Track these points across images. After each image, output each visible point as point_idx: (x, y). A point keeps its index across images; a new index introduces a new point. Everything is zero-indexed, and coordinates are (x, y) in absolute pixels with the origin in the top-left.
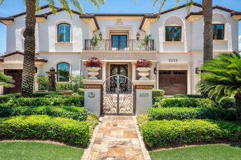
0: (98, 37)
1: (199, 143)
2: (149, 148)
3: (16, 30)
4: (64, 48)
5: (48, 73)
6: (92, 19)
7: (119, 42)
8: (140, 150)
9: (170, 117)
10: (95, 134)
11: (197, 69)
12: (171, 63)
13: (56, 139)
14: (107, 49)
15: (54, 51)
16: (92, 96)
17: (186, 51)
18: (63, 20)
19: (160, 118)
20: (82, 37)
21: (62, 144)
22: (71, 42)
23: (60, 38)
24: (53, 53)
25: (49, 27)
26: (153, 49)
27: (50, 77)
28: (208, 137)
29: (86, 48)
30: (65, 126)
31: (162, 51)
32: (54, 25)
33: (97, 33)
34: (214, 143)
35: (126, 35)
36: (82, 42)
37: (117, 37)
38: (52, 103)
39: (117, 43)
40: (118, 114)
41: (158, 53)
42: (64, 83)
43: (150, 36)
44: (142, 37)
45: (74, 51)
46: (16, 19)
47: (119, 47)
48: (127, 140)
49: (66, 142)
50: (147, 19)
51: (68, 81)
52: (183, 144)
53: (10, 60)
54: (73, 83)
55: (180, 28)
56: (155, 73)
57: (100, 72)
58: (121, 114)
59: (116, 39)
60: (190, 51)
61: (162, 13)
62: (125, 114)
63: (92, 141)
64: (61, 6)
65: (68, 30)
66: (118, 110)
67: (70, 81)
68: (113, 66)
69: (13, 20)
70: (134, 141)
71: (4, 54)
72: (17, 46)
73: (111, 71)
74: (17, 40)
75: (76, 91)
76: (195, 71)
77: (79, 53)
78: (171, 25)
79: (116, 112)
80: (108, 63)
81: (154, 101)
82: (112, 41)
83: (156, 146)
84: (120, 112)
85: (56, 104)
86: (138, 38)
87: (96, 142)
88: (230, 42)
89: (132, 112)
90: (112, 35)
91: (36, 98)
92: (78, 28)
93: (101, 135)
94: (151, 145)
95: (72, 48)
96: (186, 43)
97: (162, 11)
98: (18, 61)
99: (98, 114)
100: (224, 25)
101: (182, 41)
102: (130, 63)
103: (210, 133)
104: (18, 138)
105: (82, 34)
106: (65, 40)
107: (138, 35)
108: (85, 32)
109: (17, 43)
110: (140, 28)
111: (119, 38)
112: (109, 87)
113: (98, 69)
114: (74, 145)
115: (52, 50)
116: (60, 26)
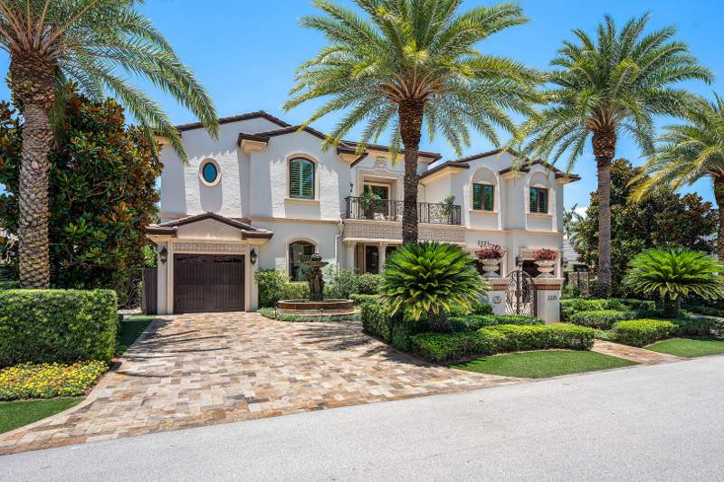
4: (302, 211)
11: (517, 258)
15: (284, 217)
17: (500, 229)
18: (300, 152)
20: (337, 191)
22: (316, 199)
23: (293, 192)
24: (280, 220)
25: (272, 163)
26: (459, 222)
29: (347, 214)
31: (468, 226)
32: (282, 160)
35: (386, 188)
36: (338, 201)
41: (464, 229)
45: (323, 219)
50: (448, 168)
53: (192, 232)
55: (493, 187)
60: (506, 229)
61: (468, 160)
72: (187, 198)
76: (514, 263)
77: (334, 222)
78: (480, 182)
92: (330, 172)
95: (319, 213)
98: (212, 235)
100: (547, 190)
101: (495, 211)
105: (337, 184)
106: (301, 193)
115: (279, 213)
116: (293, 164)
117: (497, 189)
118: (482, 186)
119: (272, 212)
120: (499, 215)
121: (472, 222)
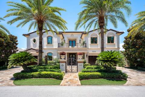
0: (64, 42)
1: (95, 79)
2: (80, 80)
3: (31, 39)
4: (50, 47)
5: (45, 57)
6: (61, 35)
7: (72, 44)
8: (78, 81)
9: (88, 72)
10: (64, 77)
12: (93, 53)
13: (53, 78)
14: (68, 47)
16: (63, 65)
17: (99, 48)
18: (49, 35)
19: (85, 72)
20: (57, 42)
21: (55, 79)
23: (48, 43)
24: (46, 49)
25: (44, 38)
26: (86, 47)
27: (45, 59)
28: (97, 77)
29: (59, 47)
30: (56, 74)
31: (89, 48)
32: (46, 37)
33: (63, 40)
34: (99, 78)
35: (75, 41)
36: (57, 44)
37: (71, 41)
38: (49, 68)
39: (71, 45)
40: (72, 72)
41: (88, 48)
42: (50, 61)
43: (85, 41)
44: (82, 42)
45: (54, 48)
46: (30, 34)
47: (72, 46)
48: (74, 78)
49: (56, 79)
50: (83, 35)
51: (52, 60)
52: (90, 79)
54: (54, 61)
56: (87, 57)
57: (65, 57)
58: (73, 72)
59: (71, 43)
61: (89, 32)
62: (74, 72)
63: (64, 79)
64: (48, 29)
65: (52, 40)
66: (72, 71)
67: (53, 60)
68: (70, 54)
69: (29, 35)
70: (76, 79)
71: (26, 50)
73: (69, 56)
74: (31, 43)
75: (55, 64)
77: (56, 49)
78: (93, 37)
79: (71, 71)
80: (68, 53)
81: (84, 67)
82: (69, 44)
83: (82, 79)
84: (73, 71)
85: (51, 68)
86: (80, 42)
87: (65, 79)
88: (116, 44)
89: (76, 71)
90: (69, 41)
91: (44, 66)
93: (66, 77)
94: (81, 79)
96: (99, 45)
97: (89, 31)
99: (65, 72)
100: (114, 37)
101: (98, 43)
102: (77, 53)
103: (98, 75)
104: (42, 78)
106: (50, 43)
107: (80, 40)
108: (58, 40)
109: (31, 45)
110: (81, 38)
111: (72, 42)
112: (68, 62)
113: (65, 56)
114: (59, 79)
116: (48, 38)
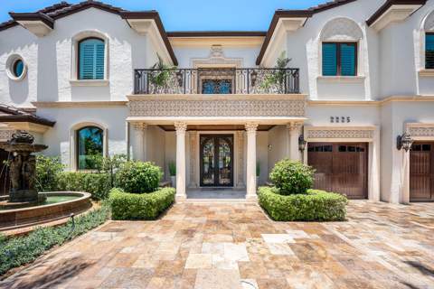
95: (108, 94)
115: (65, 97)
117: (364, 47)
118: (338, 45)
119: (57, 97)
120: (367, 81)
121: (320, 93)
